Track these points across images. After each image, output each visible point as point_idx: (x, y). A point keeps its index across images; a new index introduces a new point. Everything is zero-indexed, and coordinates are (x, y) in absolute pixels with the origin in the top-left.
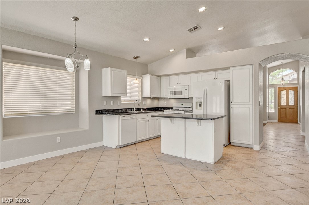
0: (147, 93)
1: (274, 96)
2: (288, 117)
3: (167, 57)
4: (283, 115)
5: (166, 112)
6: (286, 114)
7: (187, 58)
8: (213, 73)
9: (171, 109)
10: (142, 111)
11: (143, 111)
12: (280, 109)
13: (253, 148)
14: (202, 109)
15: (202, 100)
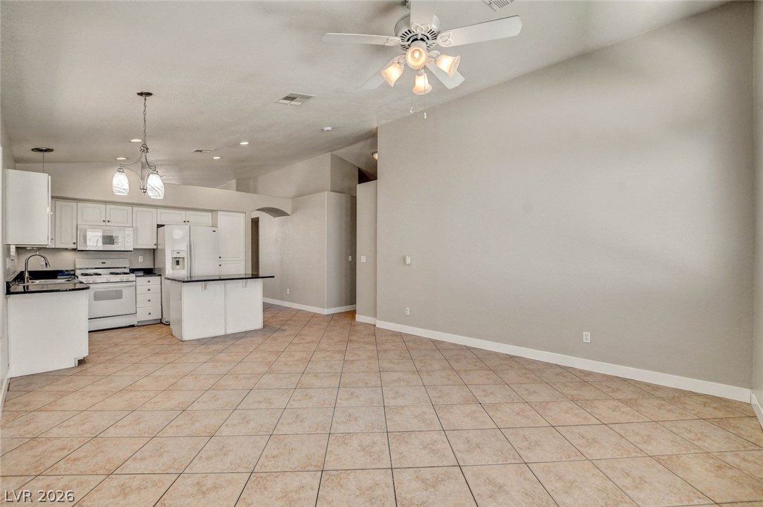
8: (183, 212)
14: (184, 268)
15: (185, 255)
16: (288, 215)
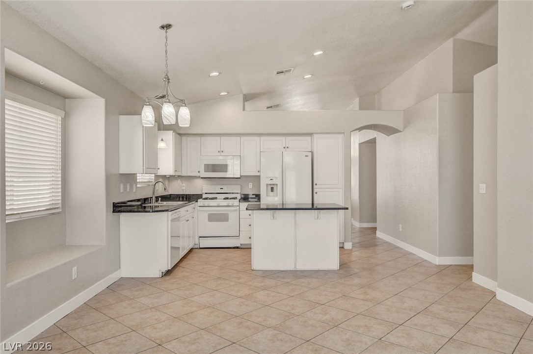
7: (244, 110)
8: (283, 138)
13: (342, 247)
14: (277, 196)
15: (279, 183)
16: (401, 132)
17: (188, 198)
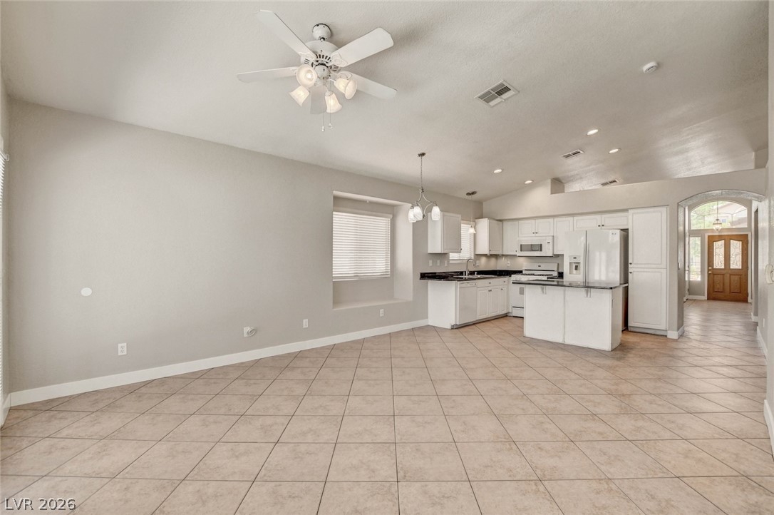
0: (484, 248)
1: (699, 250)
2: (727, 289)
3: (519, 190)
4: (718, 286)
5: (514, 277)
6: (724, 285)
7: (552, 193)
8: (598, 217)
9: (520, 272)
10: (476, 276)
11: (479, 276)
12: (712, 276)
13: (666, 336)
15: (581, 260)
17: (508, 273)
